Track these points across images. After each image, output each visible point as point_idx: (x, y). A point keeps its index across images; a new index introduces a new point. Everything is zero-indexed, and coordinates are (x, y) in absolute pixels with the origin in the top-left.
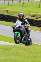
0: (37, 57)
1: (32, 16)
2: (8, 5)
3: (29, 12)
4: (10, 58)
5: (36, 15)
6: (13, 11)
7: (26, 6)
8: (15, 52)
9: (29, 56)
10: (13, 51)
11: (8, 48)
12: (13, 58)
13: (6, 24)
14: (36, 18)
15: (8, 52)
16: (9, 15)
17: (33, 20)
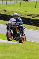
0: (33, 54)
1: (28, 16)
2: (6, 5)
3: (26, 11)
4: (8, 55)
5: (32, 14)
6: (10, 10)
7: (23, 6)
8: (13, 50)
9: (25, 53)
10: (10, 49)
11: (6, 46)
12: (11, 55)
13: (4, 23)
14: (33, 17)
15: (5, 49)
16: (7, 14)
17: (29, 19)
